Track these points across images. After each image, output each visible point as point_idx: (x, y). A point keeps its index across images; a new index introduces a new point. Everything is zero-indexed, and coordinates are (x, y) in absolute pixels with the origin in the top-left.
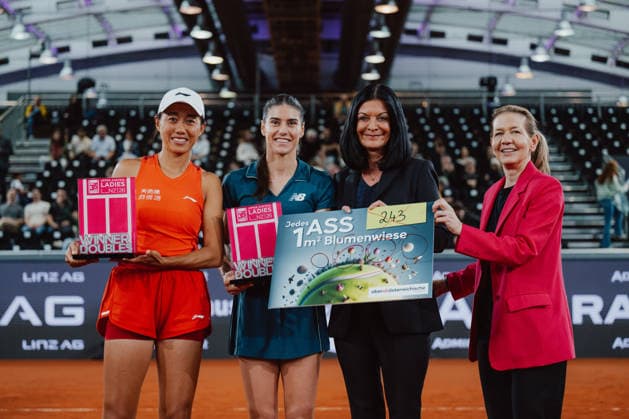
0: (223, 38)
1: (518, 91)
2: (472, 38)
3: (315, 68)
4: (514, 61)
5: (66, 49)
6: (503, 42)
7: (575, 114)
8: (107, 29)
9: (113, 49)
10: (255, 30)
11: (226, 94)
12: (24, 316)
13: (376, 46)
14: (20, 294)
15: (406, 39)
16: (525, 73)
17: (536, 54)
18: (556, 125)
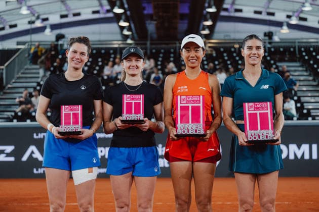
0: (128, 13)
1: (281, 39)
2: (256, 12)
3: (176, 28)
4: (279, 24)
5: (46, 19)
6: (273, 14)
7: (314, 51)
8: (68, 9)
9: (71, 19)
10: (144, 9)
11: (129, 41)
12: (34, 156)
13: (208, 16)
14: (33, 145)
15: (223, 13)
16: (285, 30)
17: (291, 20)
18: (304, 56)
